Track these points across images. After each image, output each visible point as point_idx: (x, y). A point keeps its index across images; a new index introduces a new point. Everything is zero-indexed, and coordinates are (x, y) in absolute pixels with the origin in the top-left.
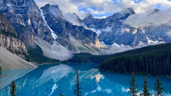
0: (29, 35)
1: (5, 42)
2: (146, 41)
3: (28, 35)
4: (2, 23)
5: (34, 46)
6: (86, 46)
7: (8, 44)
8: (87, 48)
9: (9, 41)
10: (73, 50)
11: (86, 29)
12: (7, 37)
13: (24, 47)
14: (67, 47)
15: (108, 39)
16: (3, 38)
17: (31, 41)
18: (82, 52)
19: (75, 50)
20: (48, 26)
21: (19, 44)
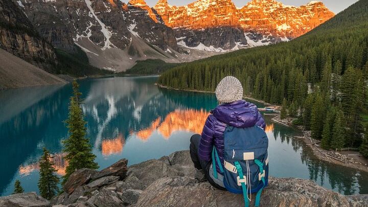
0: (64, 31)
1: (13, 44)
2: (245, 42)
3: (62, 31)
4: (4, 11)
5: (74, 49)
6: (156, 49)
7: (19, 47)
8: (158, 53)
9: (20, 41)
10: (136, 55)
11: (156, 22)
12: (16, 35)
13: (50, 51)
14: (127, 51)
15: (190, 38)
16: (8, 36)
17: (69, 41)
18: (150, 58)
19: (139, 56)
20: (96, 17)
21: (40, 46)
